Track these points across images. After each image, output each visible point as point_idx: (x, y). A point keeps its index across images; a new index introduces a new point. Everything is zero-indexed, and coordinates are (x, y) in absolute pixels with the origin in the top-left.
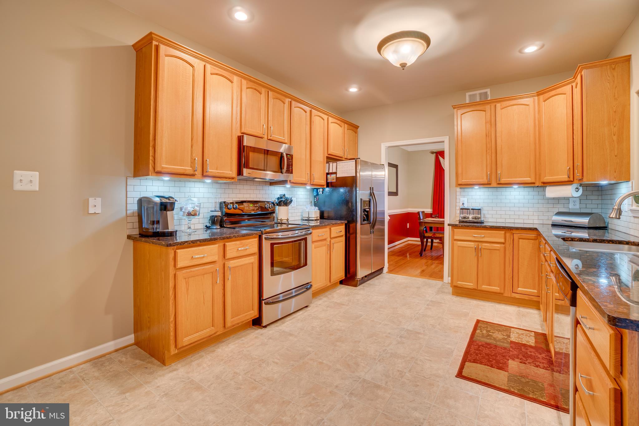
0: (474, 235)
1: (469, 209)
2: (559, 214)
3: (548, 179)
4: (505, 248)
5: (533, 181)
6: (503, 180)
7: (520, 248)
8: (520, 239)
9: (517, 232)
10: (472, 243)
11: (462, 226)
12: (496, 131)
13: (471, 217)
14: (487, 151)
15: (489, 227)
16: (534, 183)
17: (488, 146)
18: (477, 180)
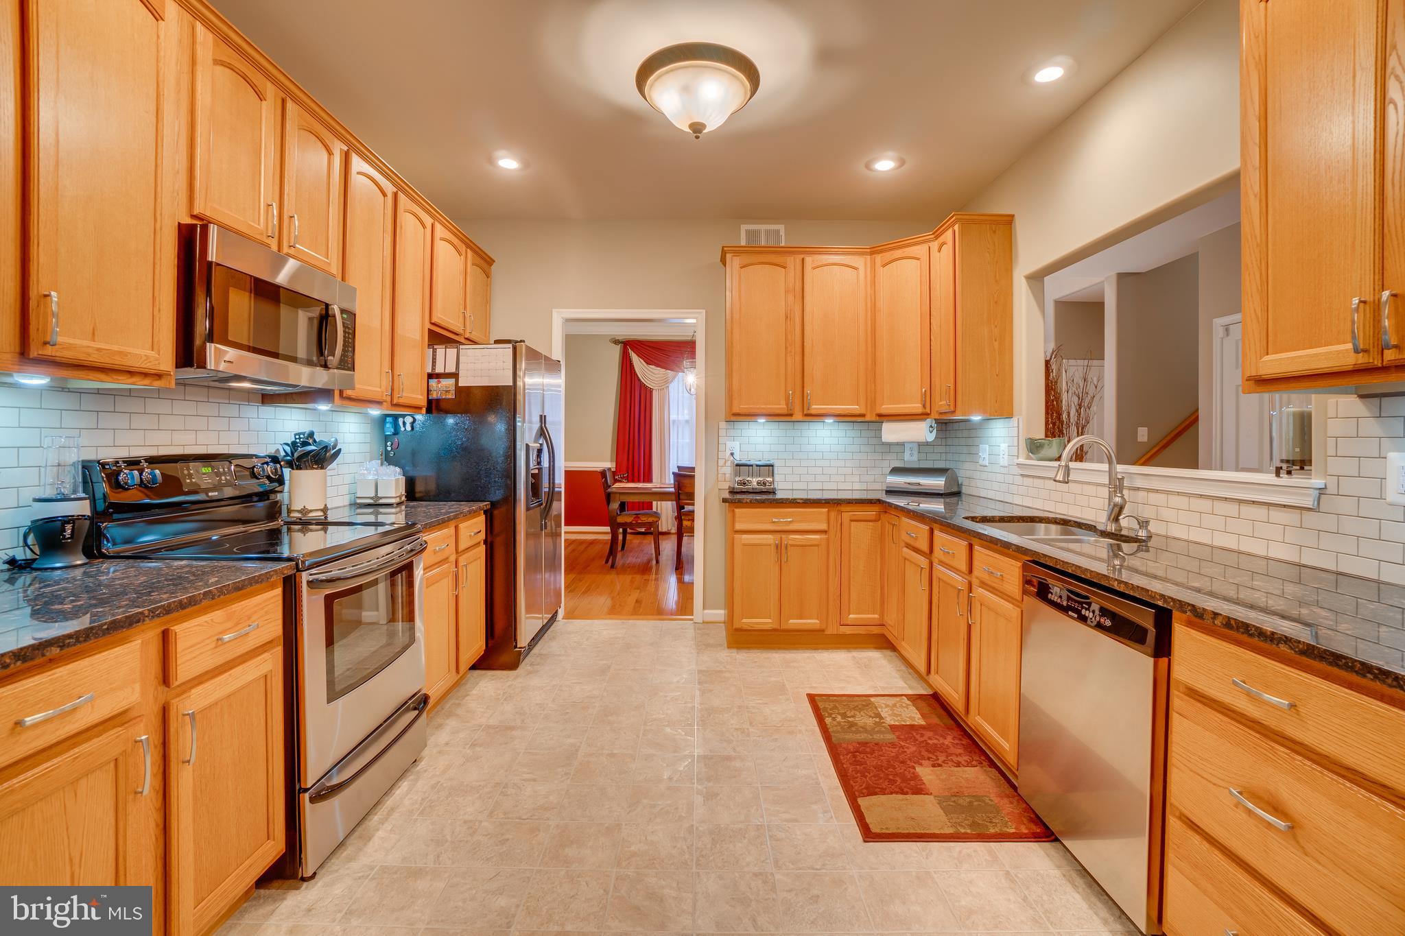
0: (774, 520)
1: (752, 466)
2: (896, 471)
3: (887, 408)
4: (828, 540)
5: (863, 412)
6: (816, 408)
7: (852, 539)
8: (852, 521)
9: (848, 509)
10: (770, 536)
11: (751, 501)
12: (803, 311)
13: (754, 482)
14: (786, 348)
15: (801, 501)
16: (863, 416)
17: (789, 337)
18: (768, 407)
